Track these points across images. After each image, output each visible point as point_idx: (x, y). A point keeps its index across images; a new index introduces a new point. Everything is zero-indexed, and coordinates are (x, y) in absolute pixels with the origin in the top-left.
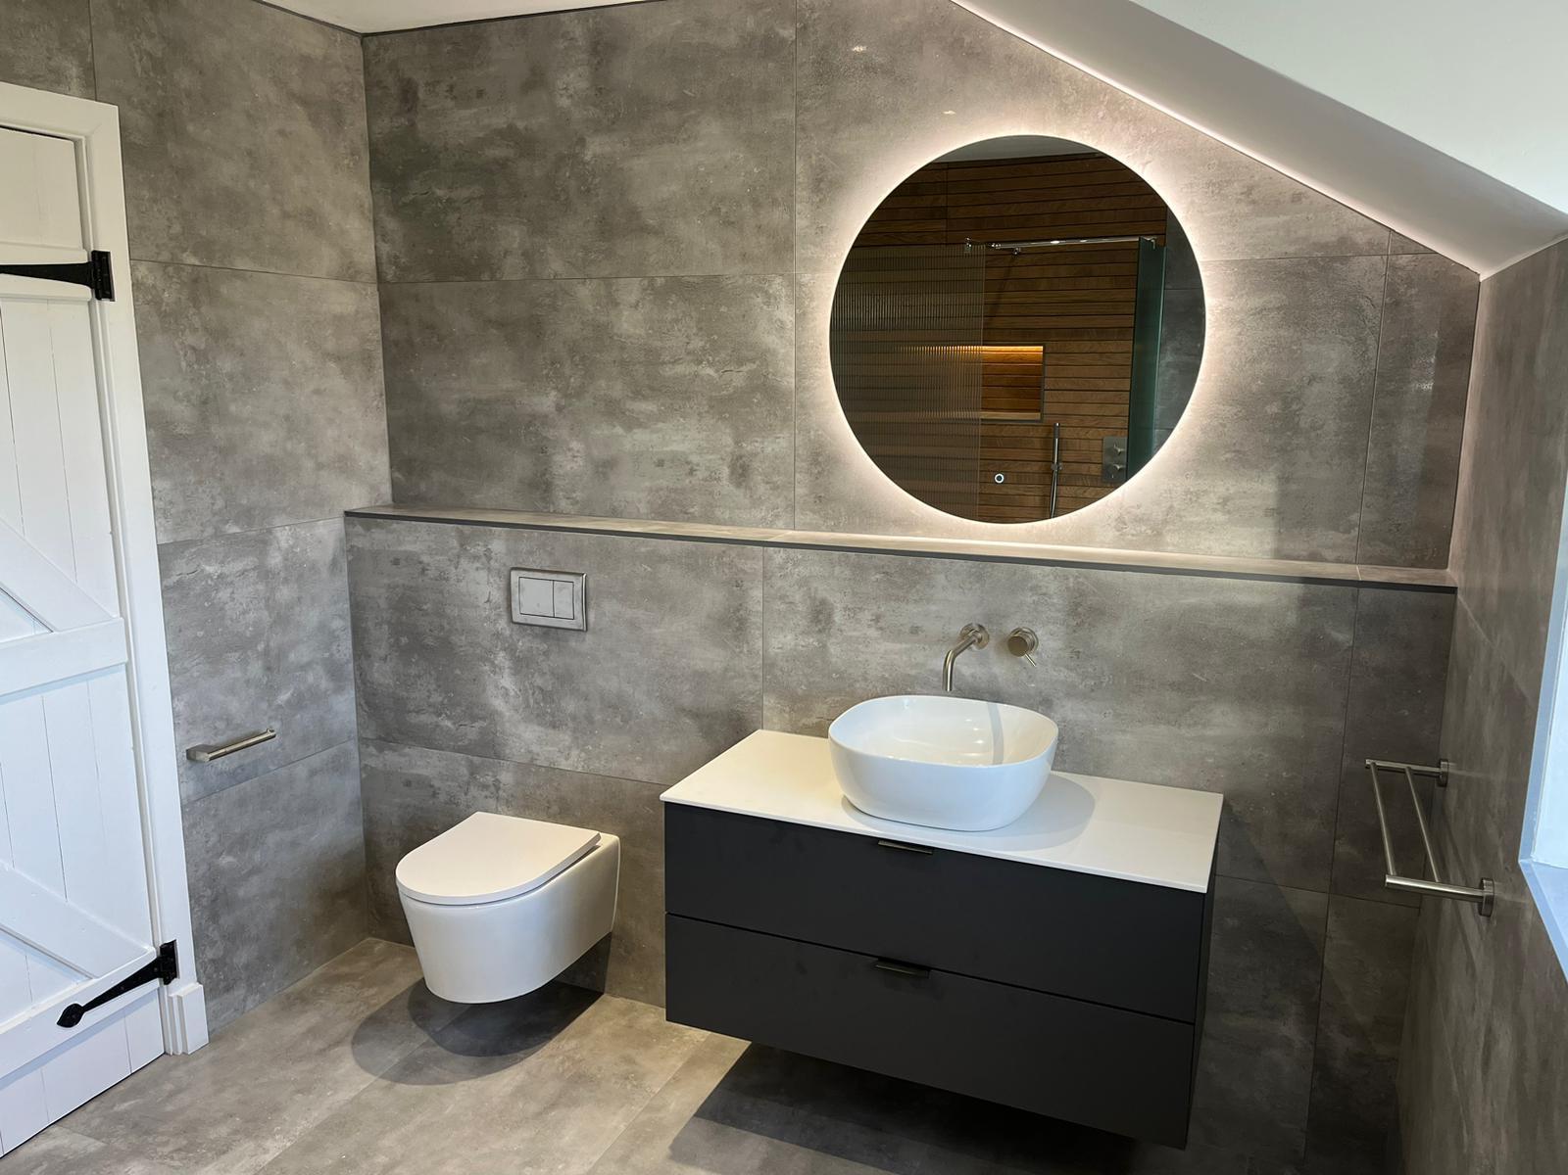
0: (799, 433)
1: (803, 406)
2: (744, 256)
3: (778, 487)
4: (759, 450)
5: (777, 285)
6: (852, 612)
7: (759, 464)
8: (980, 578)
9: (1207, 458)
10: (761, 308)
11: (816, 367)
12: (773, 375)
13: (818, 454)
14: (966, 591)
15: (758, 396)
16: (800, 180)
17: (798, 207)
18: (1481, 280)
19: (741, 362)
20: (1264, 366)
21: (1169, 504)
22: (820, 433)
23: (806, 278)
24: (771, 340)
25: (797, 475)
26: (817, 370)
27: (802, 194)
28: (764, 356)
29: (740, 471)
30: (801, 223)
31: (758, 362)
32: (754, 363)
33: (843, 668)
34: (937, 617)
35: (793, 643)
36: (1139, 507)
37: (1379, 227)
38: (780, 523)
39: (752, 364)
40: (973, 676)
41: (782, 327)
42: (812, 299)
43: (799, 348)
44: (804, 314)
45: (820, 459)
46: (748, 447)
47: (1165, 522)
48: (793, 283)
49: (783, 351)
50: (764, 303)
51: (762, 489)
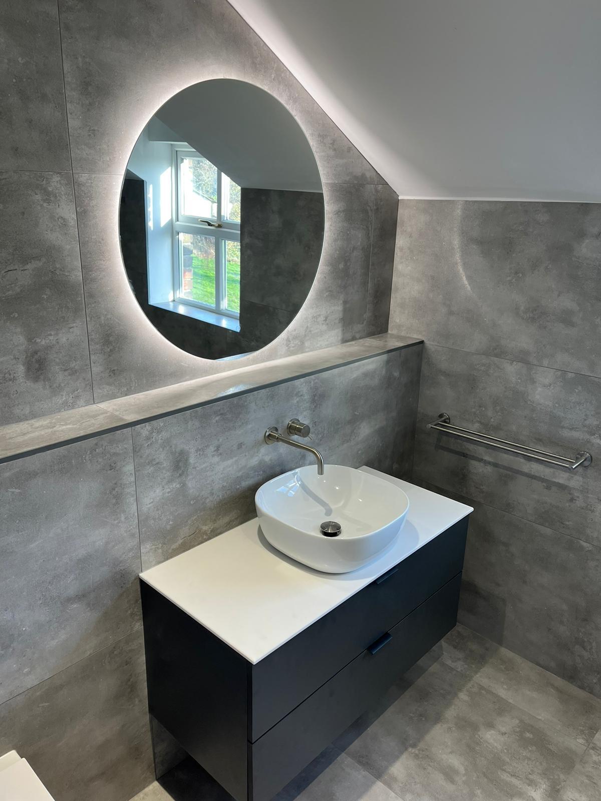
0: (91, 319)
1: (91, 296)
2: (16, 150)
3: (76, 371)
4: (54, 342)
5: (55, 182)
6: (201, 451)
7: (55, 356)
8: (272, 397)
9: (320, 296)
10: (42, 206)
11: (100, 260)
12: (61, 270)
13: (108, 335)
14: (266, 408)
15: (48, 292)
16: (69, 79)
17: (69, 106)
18: (399, 198)
19: (25, 260)
20: (339, 243)
21: (306, 326)
22: (109, 317)
23: (83, 178)
24: (54, 237)
25: (93, 357)
26: (102, 262)
27: (72, 94)
28: (50, 253)
29: (37, 366)
30: (74, 123)
31: (44, 260)
32: (40, 260)
33: (198, 494)
34: (252, 432)
35: (161, 494)
36: (295, 330)
37: (373, 169)
38: (81, 402)
39: (38, 262)
40: (271, 460)
41: (65, 224)
42: (91, 198)
43: (83, 243)
44: (85, 212)
45: (111, 339)
46: (42, 342)
47: (305, 336)
48: (72, 183)
49: (68, 247)
50: (44, 201)
51: (60, 377)
